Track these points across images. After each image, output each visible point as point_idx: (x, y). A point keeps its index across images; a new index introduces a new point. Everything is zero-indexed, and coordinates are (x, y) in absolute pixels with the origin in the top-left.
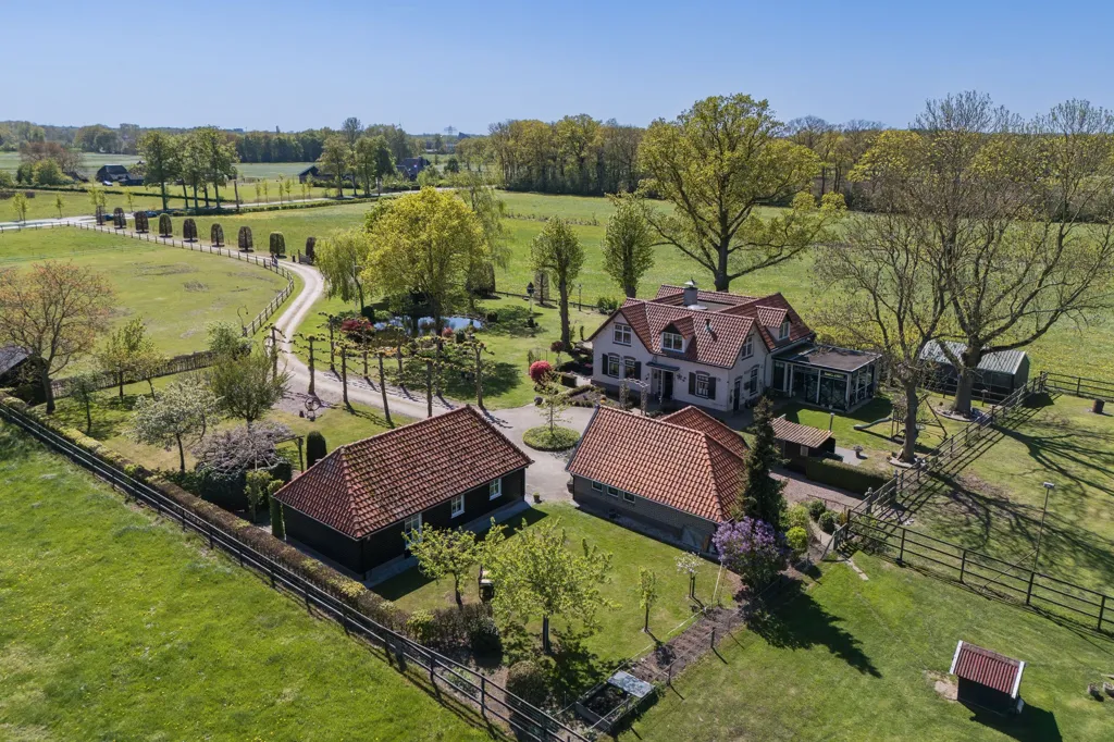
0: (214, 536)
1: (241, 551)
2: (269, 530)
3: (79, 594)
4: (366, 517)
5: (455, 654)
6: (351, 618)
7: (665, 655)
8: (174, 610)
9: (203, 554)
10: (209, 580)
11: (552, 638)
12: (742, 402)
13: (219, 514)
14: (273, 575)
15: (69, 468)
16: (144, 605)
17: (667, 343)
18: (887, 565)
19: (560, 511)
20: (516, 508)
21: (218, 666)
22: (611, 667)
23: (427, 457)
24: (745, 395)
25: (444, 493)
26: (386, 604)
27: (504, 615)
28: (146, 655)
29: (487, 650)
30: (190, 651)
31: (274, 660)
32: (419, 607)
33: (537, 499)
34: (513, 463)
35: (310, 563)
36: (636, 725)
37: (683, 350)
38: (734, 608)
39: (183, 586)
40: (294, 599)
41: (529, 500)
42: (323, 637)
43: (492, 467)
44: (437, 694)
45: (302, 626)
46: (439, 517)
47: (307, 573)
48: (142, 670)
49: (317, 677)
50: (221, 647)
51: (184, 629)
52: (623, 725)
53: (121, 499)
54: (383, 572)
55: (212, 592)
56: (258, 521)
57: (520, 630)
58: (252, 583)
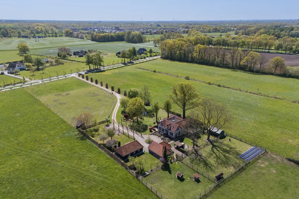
0: (109, 154)
1: (112, 156)
2: (114, 153)
3: (97, 160)
4: (124, 154)
5: (131, 169)
6: (123, 165)
7: (152, 171)
8: (106, 162)
9: (108, 155)
10: (109, 159)
11: (141, 168)
12: (177, 136)
13: (109, 151)
14: (115, 159)
15: (91, 142)
16: (103, 161)
17: (167, 127)
18: (180, 163)
19: (146, 153)
20: (141, 152)
21: (110, 168)
22: (146, 171)
23: (131, 147)
24: (178, 135)
25: (133, 151)
26: (126, 164)
27: (136, 166)
28: (104, 166)
29: (135, 169)
30: (108, 166)
31: (115, 168)
32: (129, 164)
33: (144, 151)
34: (141, 147)
35: (119, 158)
36: (147, 177)
37: (169, 129)
38: (161, 166)
39: (106, 159)
40: (117, 162)
41: (143, 151)
42: (120, 166)
43: (138, 148)
44: (130, 172)
45: (118, 165)
46: (132, 154)
47: (118, 159)
48: (104, 168)
49: (119, 170)
50: (111, 166)
51: (107, 164)
52: (145, 177)
53: (98, 147)
54: (126, 160)
55: (109, 160)
56: (113, 152)
57: (138, 167)
58: (113, 159)
